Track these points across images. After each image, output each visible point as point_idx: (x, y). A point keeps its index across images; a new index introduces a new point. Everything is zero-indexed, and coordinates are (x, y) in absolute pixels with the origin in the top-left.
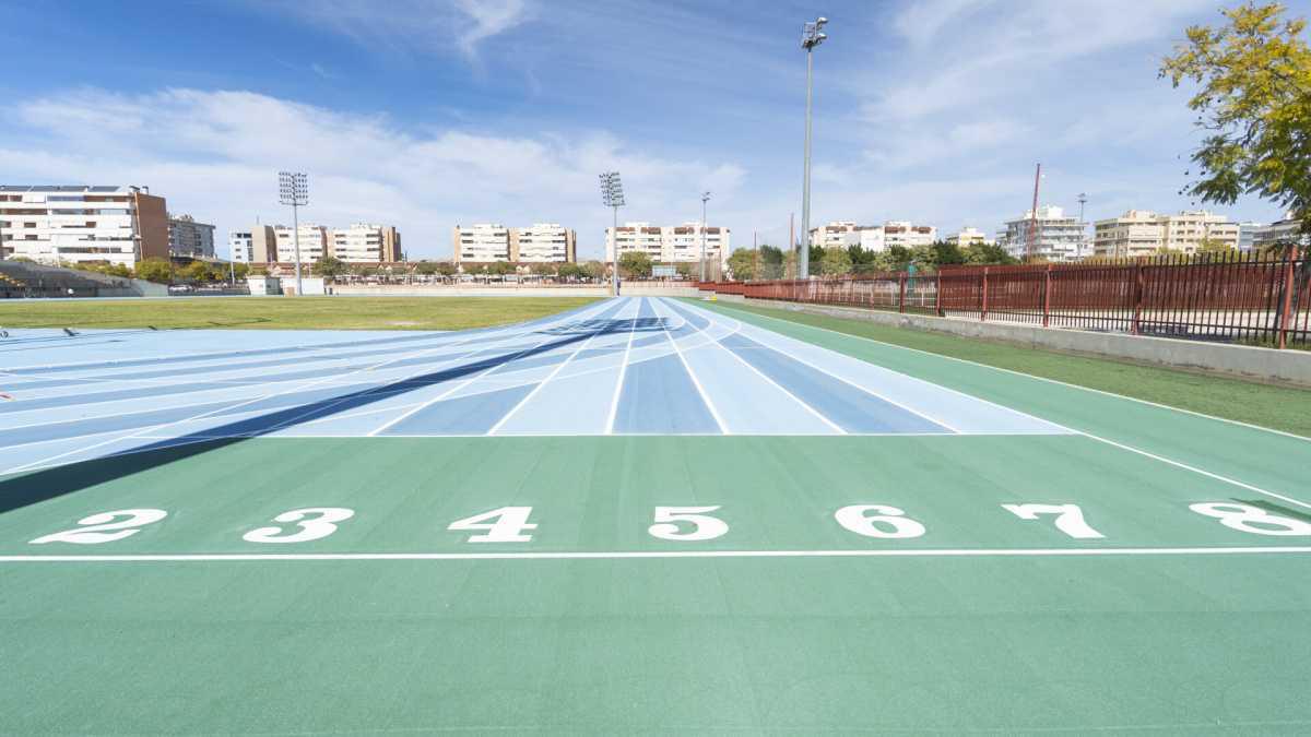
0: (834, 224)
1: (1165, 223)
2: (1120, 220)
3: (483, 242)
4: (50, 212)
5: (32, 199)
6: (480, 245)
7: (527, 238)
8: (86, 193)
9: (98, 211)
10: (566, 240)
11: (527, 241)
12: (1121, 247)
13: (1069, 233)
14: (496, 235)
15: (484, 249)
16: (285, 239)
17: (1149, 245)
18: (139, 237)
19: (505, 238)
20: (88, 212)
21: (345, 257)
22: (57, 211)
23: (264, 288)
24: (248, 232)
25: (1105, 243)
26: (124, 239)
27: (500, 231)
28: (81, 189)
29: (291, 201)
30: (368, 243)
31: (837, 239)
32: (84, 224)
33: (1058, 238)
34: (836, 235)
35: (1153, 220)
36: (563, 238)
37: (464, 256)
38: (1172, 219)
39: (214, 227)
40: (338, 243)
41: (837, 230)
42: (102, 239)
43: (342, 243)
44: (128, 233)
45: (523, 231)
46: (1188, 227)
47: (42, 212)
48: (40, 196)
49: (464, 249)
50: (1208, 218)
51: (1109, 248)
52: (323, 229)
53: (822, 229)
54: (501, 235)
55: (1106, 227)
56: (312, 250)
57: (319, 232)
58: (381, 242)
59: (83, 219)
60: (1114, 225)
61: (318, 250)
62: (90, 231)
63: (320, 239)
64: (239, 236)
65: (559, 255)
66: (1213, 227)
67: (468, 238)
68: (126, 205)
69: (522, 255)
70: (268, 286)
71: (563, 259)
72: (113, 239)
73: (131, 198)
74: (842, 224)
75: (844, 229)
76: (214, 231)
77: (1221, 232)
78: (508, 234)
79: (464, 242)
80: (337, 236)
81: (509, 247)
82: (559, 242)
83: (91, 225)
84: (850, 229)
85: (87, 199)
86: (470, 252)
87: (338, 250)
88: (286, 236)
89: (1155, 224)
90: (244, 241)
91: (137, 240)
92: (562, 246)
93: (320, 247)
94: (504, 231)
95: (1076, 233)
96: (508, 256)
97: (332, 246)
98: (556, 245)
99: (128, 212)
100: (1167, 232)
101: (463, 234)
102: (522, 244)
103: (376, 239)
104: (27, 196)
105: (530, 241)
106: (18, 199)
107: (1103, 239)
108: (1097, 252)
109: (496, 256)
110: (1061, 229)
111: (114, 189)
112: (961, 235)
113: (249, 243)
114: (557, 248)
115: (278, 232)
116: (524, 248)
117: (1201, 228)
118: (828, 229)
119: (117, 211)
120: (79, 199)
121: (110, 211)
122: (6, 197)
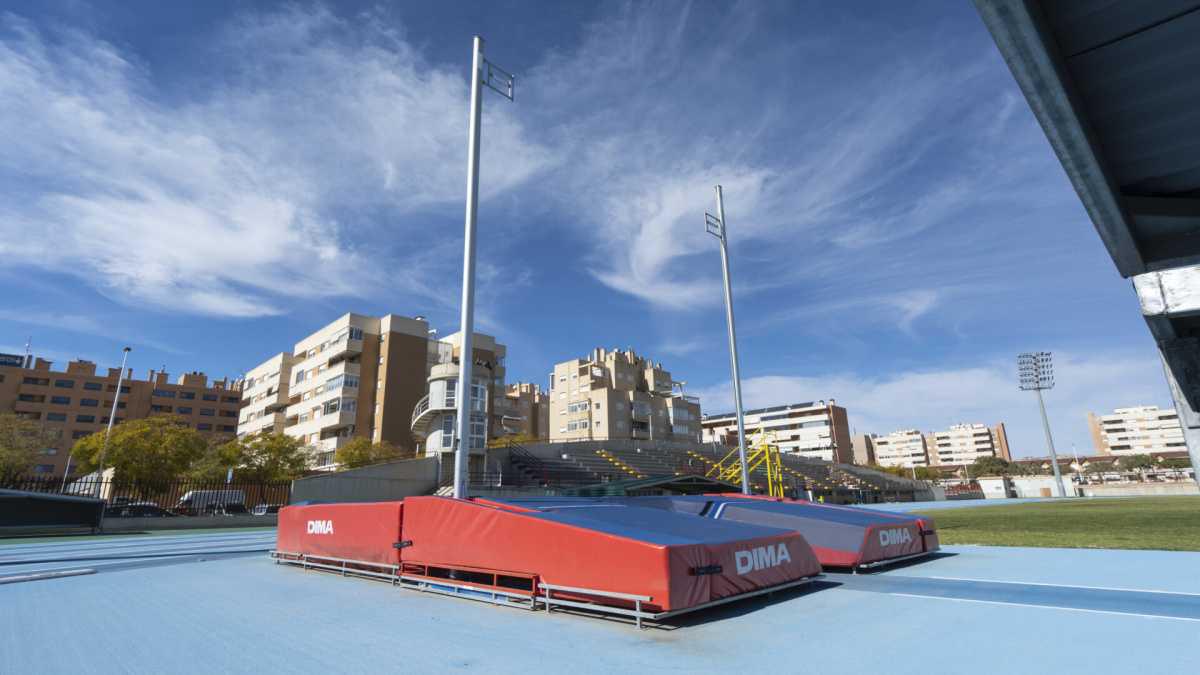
4: (762, 431)
5: (749, 422)
6: (1138, 433)
8: (789, 411)
9: (800, 426)
14: (1161, 418)
15: (1147, 437)
16: (884, 446)
18: (836, 445)
20: (793, 427)
21: (951, 460)
22: (768, 430)
26: (824, 448)
28: (784, 408)
29: (1033, 384)
30: (977, 443)
32: (789, 438)
37: (1113, 448)
40: (940, 445)
42: (804, 450)
43: (946, 445)
44: (828, 442)
47: (757, 431)
49: (1113, 439)
52: (922, 433)
56: (913, 455)
57: (919, 436)
58: (991, 441)
59: (788, 434)
61: (918, 455)
62: (795, 444)
63: (921, 443)
67: (1116, 426)
68: (825, 417)
72: (814, 449)
73: (827, 411)
79: (1111, 431)
80: (938, 439)
83: (795, 438)
85: (791, 416)
86: (1122, 443)
87: (941, 453)
88: (885, 443)
91: (835, 448)
93: (922, 451)
97: (934, 449)
99: (826, 422)
101: (1108, 422)
103: (987, 438)
109: (1168, 445)
111: (810, 404)
115: (875, 442)
119: (817, 423)
120: (784, 417)
121: (811, 424)
122: (731, 421)
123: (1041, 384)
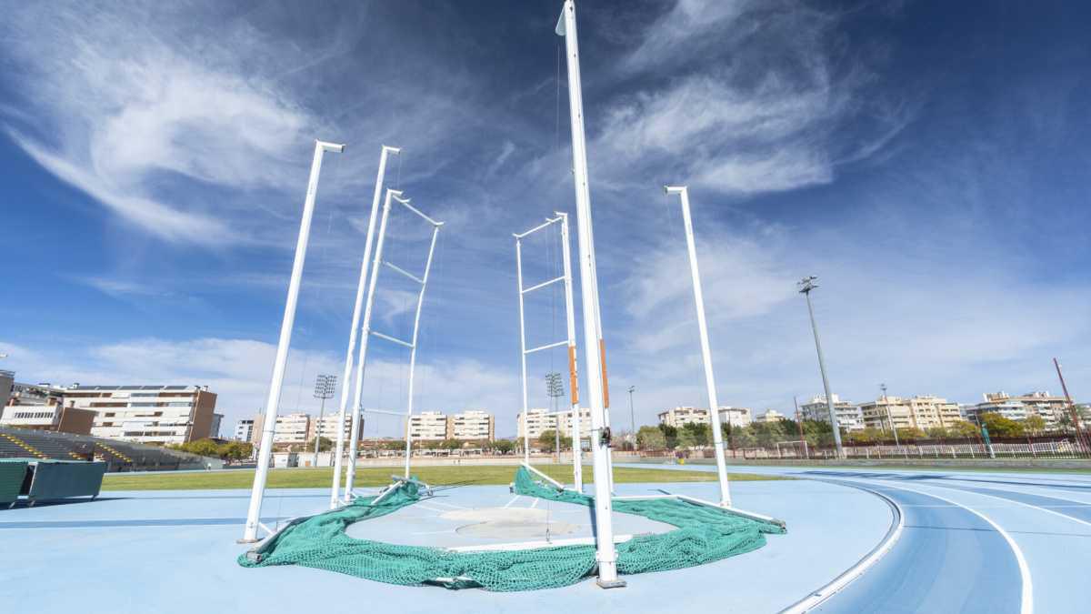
0: (678, 409)
1: (909, 404)
2: (877, 403)
3: (428, 425)
4: (129, 405)
5: (118, 396)
6: (425, 427)
7: (462, 421)
8: (162, 391)
9: (167, 404)
10: (489, 424)
11: (460, 424)
12: (884, 422)
13: (848, 412)
14: (437, 419)
15: (428, 430)
17: (902, 420)
18: (192, 423)
19: (444, 422)
20: (160, 404)
22: (135, 404)
23: (286, 462)
24: (251, 419)
25: (872, 419)
26: (181, 425)
27: (440, 417)
28: (159, 388)
29: (322, 395)
31: (683, 419)
32: (153, 414)
33: (842, 416)
34: (682, 417)
35: (899, 402)
36: (487, 421)
37: (413, 435)
38: (913, 401)
39: (222, 416)
41: (682, 413)
42: (163, 425)
44: (185, 420)
45: (458, 416)
46: (924, 407)
47: (124, 405)
48: (126, 393)
49: (413, 430)
50: (936, 400)
51: (876, 422)
52: (308, 416)
53: (672, 413)
54: (442, 419)
55: (869, 408)
56: (299, 433)
57: (305, 419)
58: (351, 426)
59: (153, 410)
60: (874, 406)
61: (302, 433)
62: (156, 419)
63: (305, 424)
64: (244, 422)
65: (484, 434)
66: (941, 407)
67: (417, 422)
68: (190, 399)
69: (456, 434)
70: (289, 460)
71: (486, 437)
72: (171, 425)
73: (195, 394)
74: (684, 409)
75: (687, 412)
76: (222, 419)
77: (947, 410)
78: (446, 419)
79: (414, 425)
80: (317, 421)
81: (446, 428)
82: (484, 424)
83: (158, 414)
84: (691, 411)
85: (161, 395)
86: (417, 433)
89: (902, 405)
90: (246, 426)
91: (190, 425)
92: (486, 426)
93: (305, 430)
94: (444, 416)
95: (852, 412)
96: (445, 435)
97: (313, 429)
98: (482, 426)
99: (190, 404)
100: (912, 410)
101: (414, 419)
102: (456, 426)
104: (115, 393)
105: (463, 424)
106: (107, 395)
107: (868, 416)
108: (868, 425)
109: (437, 435)
110: (842, 409)
111: (183, 388)
112: (767, 415)
113: (250, 428)
114: (482, 429)
116: (458, 429)
117: (933, 407)
118: (676, 412)
119: (182, 404)
120: (155, 395)
121: (175, 404)
122: (99, 394)
123: (327, 395)
